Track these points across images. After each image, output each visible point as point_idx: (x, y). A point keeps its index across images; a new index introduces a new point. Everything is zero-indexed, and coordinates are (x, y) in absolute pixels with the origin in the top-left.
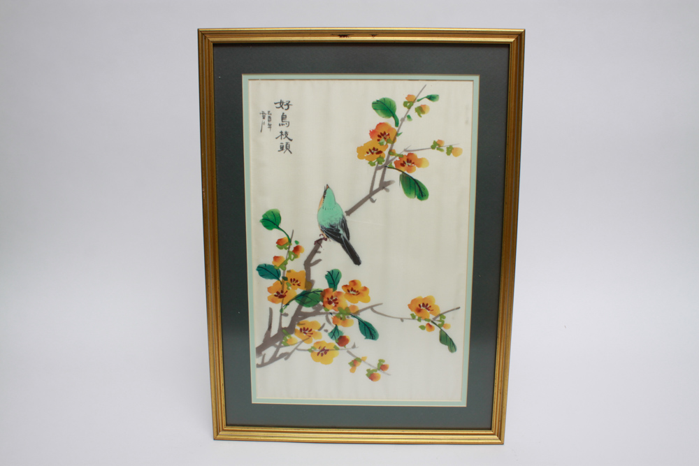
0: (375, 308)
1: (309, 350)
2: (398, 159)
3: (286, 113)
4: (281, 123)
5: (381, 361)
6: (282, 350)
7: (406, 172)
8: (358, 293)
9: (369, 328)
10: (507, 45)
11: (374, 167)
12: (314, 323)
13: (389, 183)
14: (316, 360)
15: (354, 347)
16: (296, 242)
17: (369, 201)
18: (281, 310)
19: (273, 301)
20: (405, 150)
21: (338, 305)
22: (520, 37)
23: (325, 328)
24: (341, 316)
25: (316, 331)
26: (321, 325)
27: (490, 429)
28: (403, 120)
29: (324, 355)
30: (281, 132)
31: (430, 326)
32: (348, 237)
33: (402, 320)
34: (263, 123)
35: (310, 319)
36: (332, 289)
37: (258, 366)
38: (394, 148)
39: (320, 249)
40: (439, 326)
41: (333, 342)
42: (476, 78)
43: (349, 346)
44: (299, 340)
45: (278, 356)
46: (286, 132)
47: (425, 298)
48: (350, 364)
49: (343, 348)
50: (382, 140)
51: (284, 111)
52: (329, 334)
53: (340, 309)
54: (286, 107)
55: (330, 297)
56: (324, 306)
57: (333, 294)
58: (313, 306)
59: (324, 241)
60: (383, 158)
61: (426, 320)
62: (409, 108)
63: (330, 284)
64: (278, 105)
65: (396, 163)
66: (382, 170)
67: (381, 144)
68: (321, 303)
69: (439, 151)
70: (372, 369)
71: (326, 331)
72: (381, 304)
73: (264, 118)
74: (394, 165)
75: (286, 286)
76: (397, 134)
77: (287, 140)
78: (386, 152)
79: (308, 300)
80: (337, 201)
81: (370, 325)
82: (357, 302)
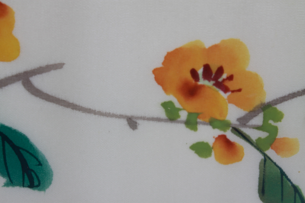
0: (37, 81)
9: (17, 150)
31: (228, 144)
33: (132, 123)
40: (258, 146)
47: (215, 48)
61: (213, 123)
72: (58, 66)
81: (24, 138)
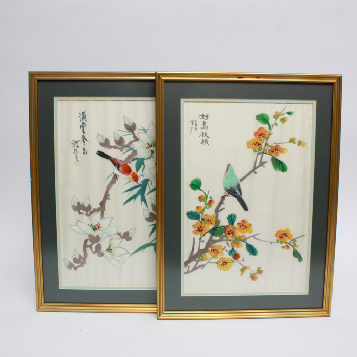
0: (256, 236)
1: (216, 263)
2: (270, 148)
3: (206, 121)
4: (203, 127)
5: (259, 268)
6: (200, 263)
7: (275, 156)
8: (246, 227)
9: (252, 248)
10: (332, 84)
11: (256, 153)
12: (219, 246)
13: (265, 162)
14: (220, 269)
15: (243, 260)
16: (210, 198)
17: (253, 173)
18: (200, 239)
19: (196, 233)
20: (274, 143)
21: (234, 235)
22: (339, 79)
23: (226, 249)
24: (236, 241)
25: (221, 251)
26: (224, 247)
27: (322, 308)
28: (273, 126)
29: (225, 266)
30: (203, 133)
31: (288, 246)
32: (241, 194)
33: (271, 243)
34: (192, 127)
35: (217, 244)
36: (231, 226)
37: (185, 273)
38: (268, 142)
39: (224, 202)
40: (293, 246)
41: (231, 257)
42: (315, 102)
43: (240, 259)
44: (210, 256)
45: (197, 266)
46: (206, 133)
47: (285, 230)
48: (241, 270)
49: (236, 261)
50: (261, 137)
51: (204, 120)
52: (228, 253)
53: (235, 237)
54: (206, 118)
55: (229, 230)
56: (226, 236)
57: (231, 228)
58: (220, 236)
59: (226, 197)
60: (261, 148)
61: (285, 243)
62: (277, 119)
63: (229, 222)
64: (201, 117)
65: (269, 151)
66: (261, 155)
67: (261, 140)
68: (224, 234)
69: (293, 144)
70: (253, 273)
71: (227, 251)
72: (259, 234)
73: (193, 124)
74: (268, 152)
75: (203, 224)
76: (270, 134)
77: (206, 137)
78: (263, 145)
79: (216, 232)
80: (235, 173)
81: (253, 246)
82: (245, 233)
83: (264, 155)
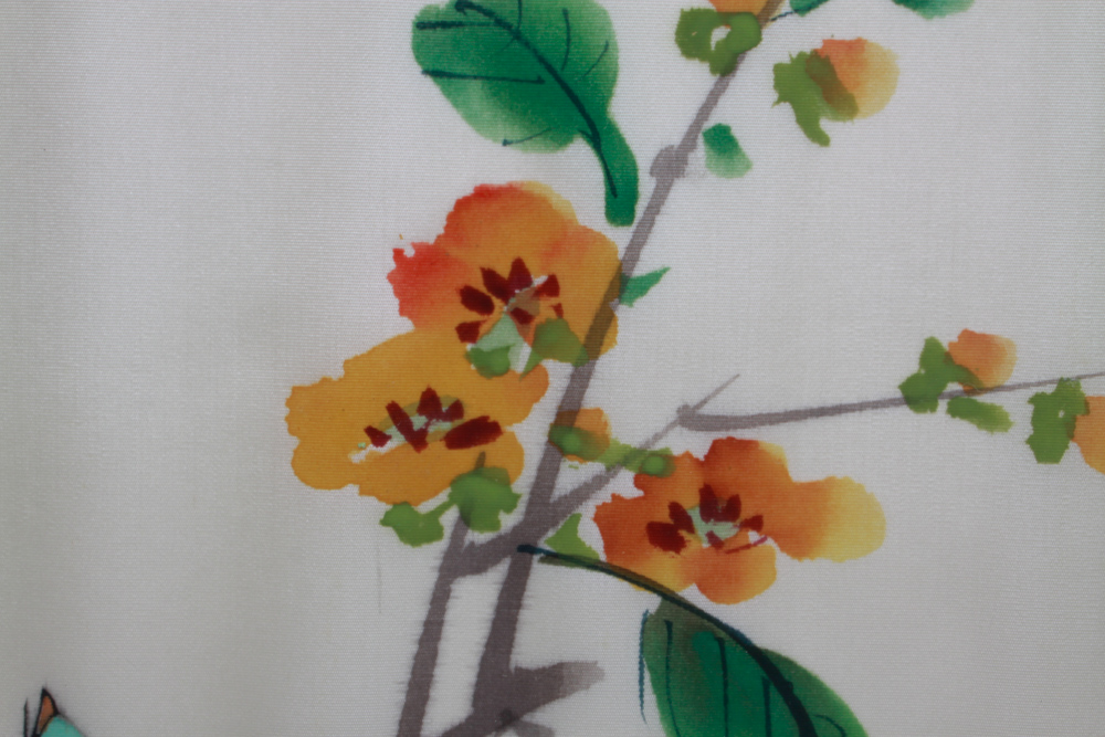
2: (624, 485)
7: (692, 594)
11: (429, 557)
13: (553, 682)
20: (690, 418)
28: (671, 165)
38: (594, 398)
50: (500, 330)
60: (505, 480)
62: (726, 66)
65: (608, 519)
66: (496, 576)
67: (491, 366)
69: (965, 429)
74: (591, 538)
76: (624, 285)
78: (529, 433)
83: (545, 580)
